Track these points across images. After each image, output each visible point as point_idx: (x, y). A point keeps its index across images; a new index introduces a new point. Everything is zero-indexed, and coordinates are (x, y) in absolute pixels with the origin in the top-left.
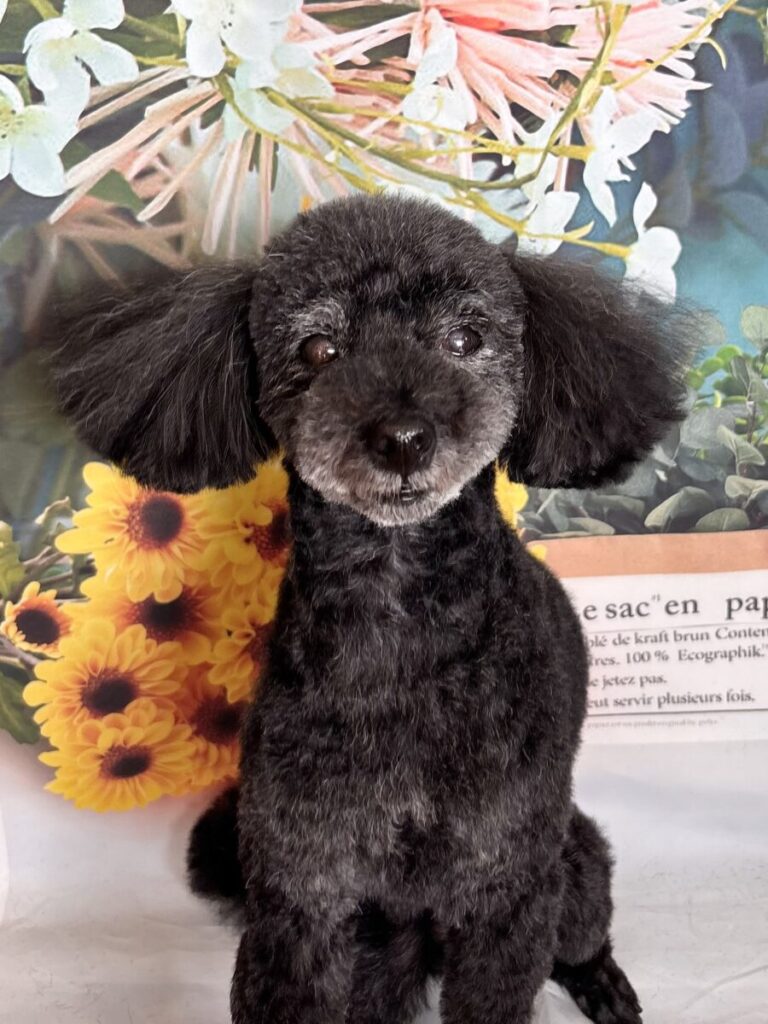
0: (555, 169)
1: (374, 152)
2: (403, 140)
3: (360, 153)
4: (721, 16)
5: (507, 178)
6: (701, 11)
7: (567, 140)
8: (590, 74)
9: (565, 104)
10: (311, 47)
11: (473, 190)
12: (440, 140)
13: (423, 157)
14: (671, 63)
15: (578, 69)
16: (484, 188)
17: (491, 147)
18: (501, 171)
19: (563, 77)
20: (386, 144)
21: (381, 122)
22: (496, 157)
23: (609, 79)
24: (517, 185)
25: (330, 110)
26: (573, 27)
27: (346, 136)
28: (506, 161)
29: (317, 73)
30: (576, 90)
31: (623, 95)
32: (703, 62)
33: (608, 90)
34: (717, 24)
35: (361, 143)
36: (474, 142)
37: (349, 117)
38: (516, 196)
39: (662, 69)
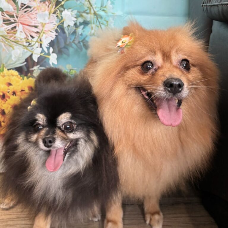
0: (37, 45)
1: (13, 42)
2: (16, 40)
3: (11, 42)
4: (58, 25)
5: (30, 45)
6: (55, 24)
7: (39, 41)
8: (41, 32)
9: (38, 36)
10: (3, 28)
11: (26, 47)
12: (21, 40)
13: (19, 42)
14: (52, 31)
15: (40, 31)
16: (27, 46)
17: (28, 41)
18: (30, 44)
19: (37, 32)
20: (14, 40)
21: (13, 37)
22: (29, 42)
23: (44, 33)
24: (32, 46)
25: (6, 36)
26: (38, 26)
27: (8, 39)
28: (30, 43)
29: (5, 32)
30: (39, 34)
31: (46, 35)
32: (56, 31)
33: (44, 34)
34: (58, 26)
35: (11, 40)
36: (26, 40)
37: (9, 37)
38: (32, 48)
39: (51, 32)
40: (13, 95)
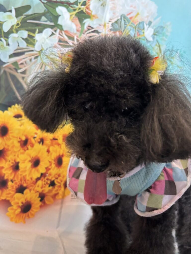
40: (39, 143)
